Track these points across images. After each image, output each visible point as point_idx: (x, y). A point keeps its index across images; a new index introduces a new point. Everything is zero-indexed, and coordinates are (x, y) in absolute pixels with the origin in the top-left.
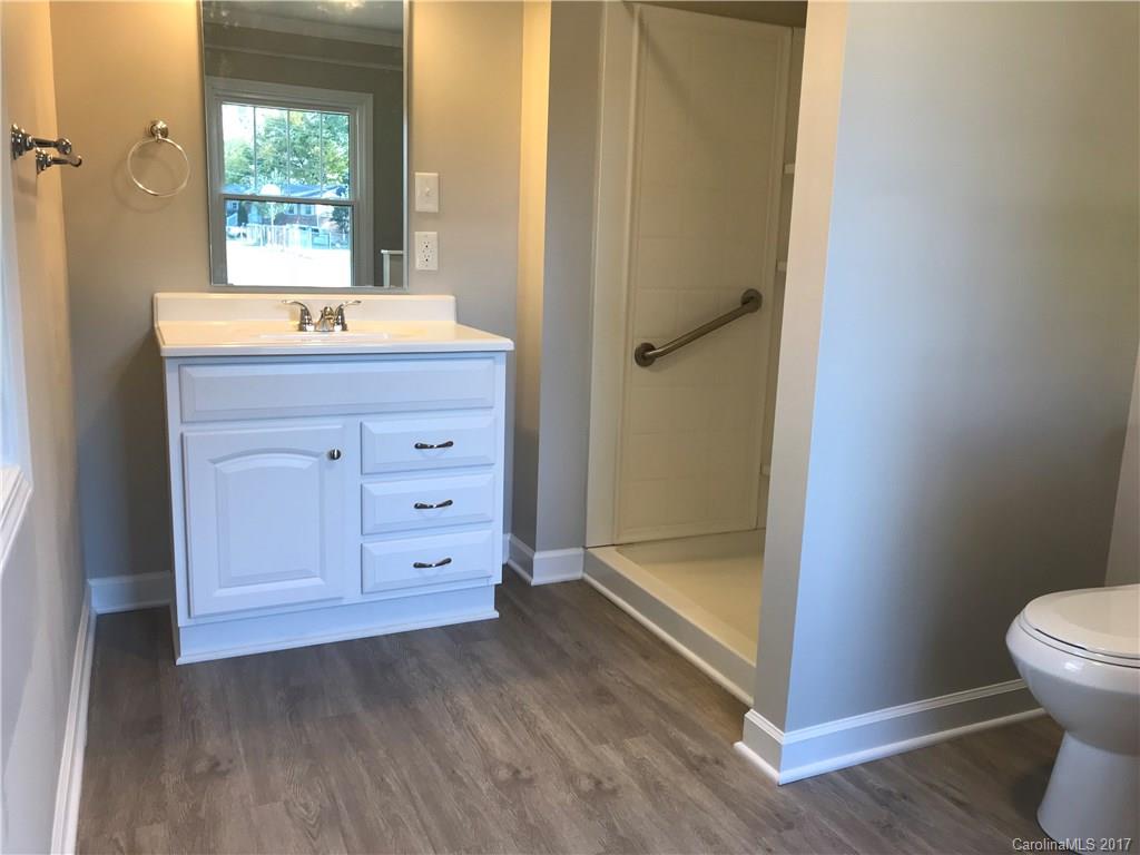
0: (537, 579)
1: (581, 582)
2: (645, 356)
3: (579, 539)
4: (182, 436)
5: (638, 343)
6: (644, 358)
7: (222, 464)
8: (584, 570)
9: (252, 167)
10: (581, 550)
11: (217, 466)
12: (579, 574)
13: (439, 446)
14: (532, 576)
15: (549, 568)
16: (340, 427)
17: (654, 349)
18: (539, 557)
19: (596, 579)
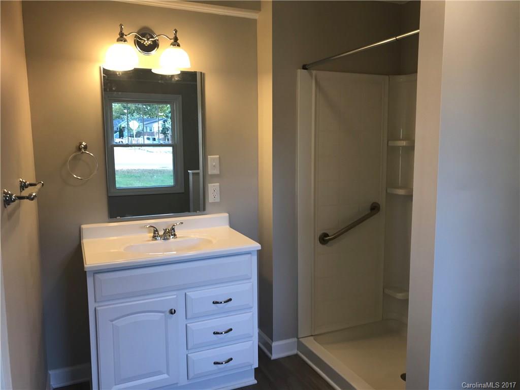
0: (275, 356)
1: (296, 356)
2: (324, 239)
3: (294, 333)
4: (95, 309)
5: (319, 233)
6: (324, 240)
7: (116, 321)
8: (298, 350)
9: (126, 111)
10: (296, 339)
11: (114, 322)
12: (295, 352)
13: (225, 302)
14: (271, 354)
15: (280, 349)
16: (175, 296)
17: (329, 236)
18: (275, 344)
19: (303, 353)
